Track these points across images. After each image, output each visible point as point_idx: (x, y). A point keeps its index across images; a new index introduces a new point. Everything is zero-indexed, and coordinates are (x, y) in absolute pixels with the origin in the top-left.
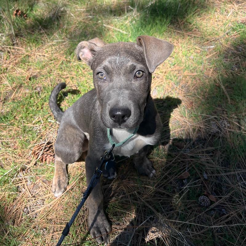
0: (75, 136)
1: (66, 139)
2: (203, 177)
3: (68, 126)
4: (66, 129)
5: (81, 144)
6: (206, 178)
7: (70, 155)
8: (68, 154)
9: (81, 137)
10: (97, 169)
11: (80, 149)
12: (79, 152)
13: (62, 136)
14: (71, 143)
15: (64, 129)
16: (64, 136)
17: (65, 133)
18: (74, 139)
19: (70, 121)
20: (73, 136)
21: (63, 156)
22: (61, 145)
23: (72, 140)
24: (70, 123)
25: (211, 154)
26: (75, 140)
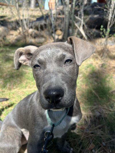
0: (15, 133)
1: (8, 137)
2: (103, 145)
3: (8, 127)
4: (8, 130)
5: (20, 138)
6: (105, 145)
7: (13, 148)
8: (10, 149)
9: (19, 133)
10: (42, 150)
11: (19, 142)
12: (19, 145)
13: (4, 136)
14: (12, 139)
15: (6, 130)
16: (6, 135)
17: (7, 133)
18: (14, 135)
19: (10, 122)
20: (13, 133)
21: (6, 152)
22: (4, 142)
23: (13, 136)
24: (10, 124)
25: (101, 129)
26: (16, 136)
